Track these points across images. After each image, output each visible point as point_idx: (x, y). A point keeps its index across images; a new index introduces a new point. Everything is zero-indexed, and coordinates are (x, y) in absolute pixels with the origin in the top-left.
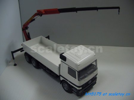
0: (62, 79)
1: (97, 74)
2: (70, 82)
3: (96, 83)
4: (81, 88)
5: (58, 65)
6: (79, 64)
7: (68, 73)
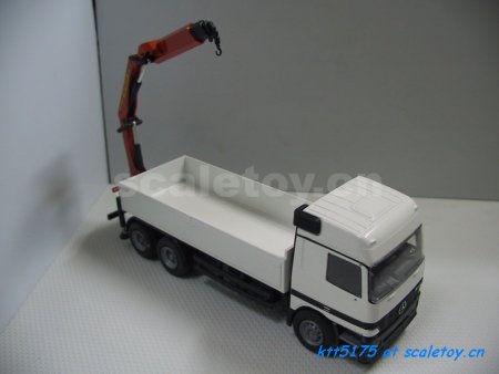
0: (296, 303)
1: (421, 281)
2: (333, 312)
3: (415, 314)
4: (377, 331)
5: (282, 254)
6: (372, 241)
7: (328, 279)
